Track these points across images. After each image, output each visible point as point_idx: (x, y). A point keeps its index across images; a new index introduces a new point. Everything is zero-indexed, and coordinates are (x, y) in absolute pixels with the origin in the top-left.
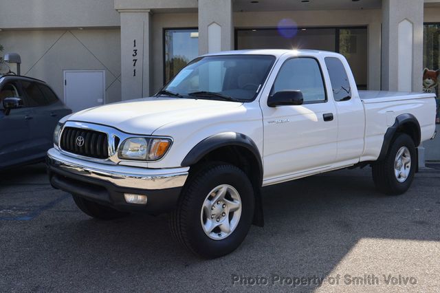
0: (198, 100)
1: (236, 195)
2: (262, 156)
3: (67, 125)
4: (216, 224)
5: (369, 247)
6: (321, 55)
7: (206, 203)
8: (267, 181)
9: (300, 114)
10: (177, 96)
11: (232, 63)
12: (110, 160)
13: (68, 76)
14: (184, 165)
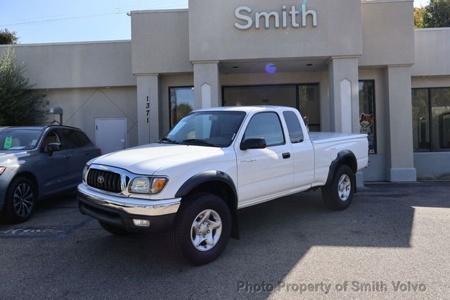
0: (190, 146)
1: (217, 217)
2: (236, 187)
3: (92, 167)
4: (203, 240)
5: (317, 253)
6: (280, 110)
7: (195, 224)
8: (241, 205)
9: (264, 154)
10: (175, 143)
11: (216, 118)
12: (122, 194)
13: (98, 122)
14: (177, 196)
